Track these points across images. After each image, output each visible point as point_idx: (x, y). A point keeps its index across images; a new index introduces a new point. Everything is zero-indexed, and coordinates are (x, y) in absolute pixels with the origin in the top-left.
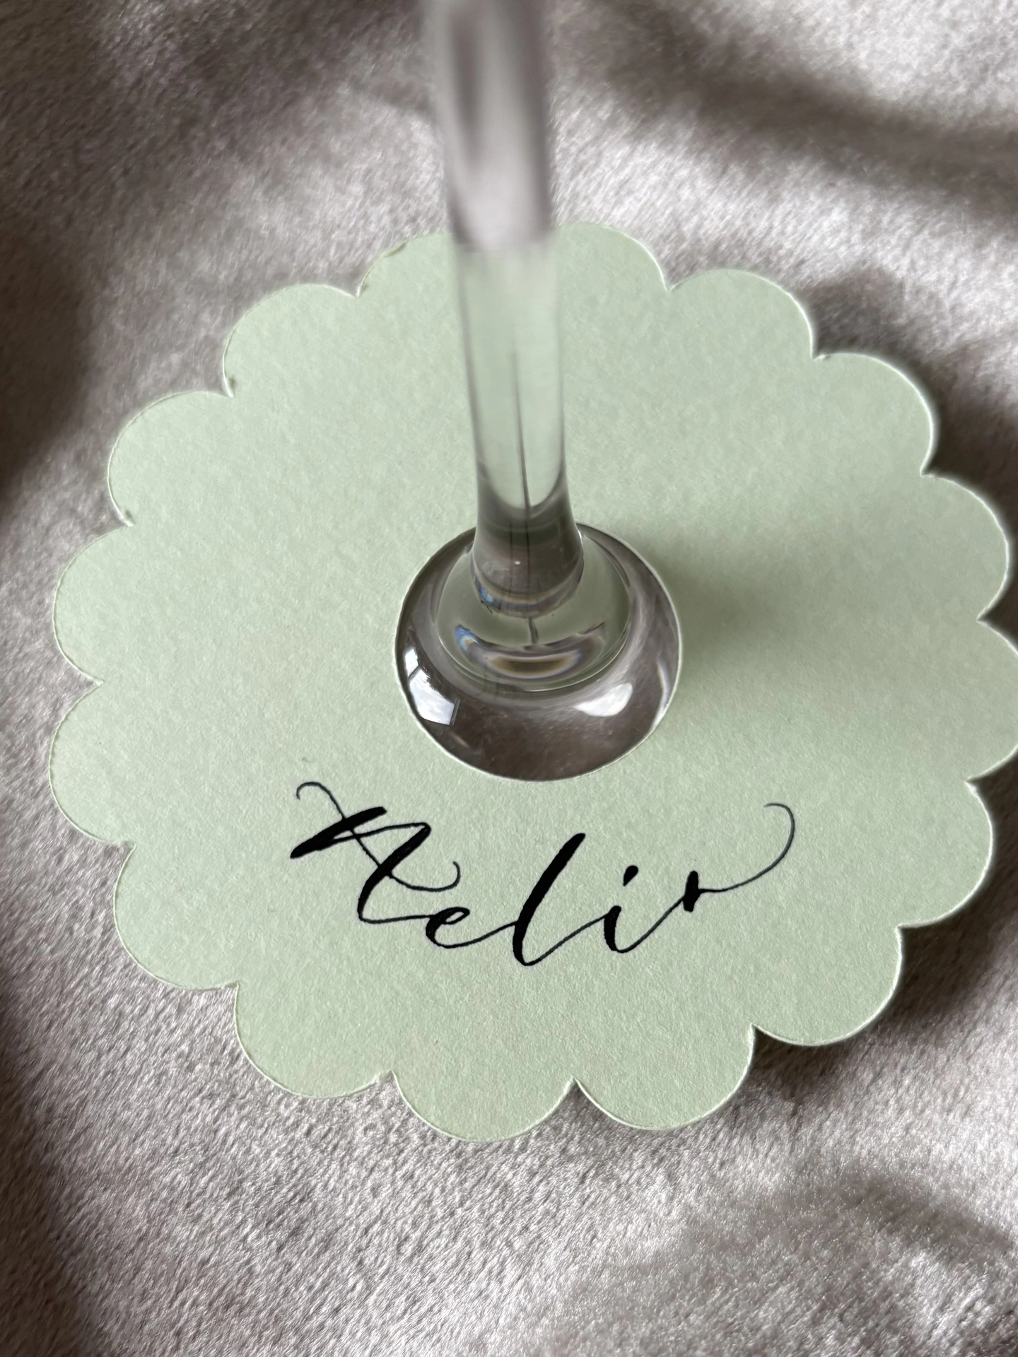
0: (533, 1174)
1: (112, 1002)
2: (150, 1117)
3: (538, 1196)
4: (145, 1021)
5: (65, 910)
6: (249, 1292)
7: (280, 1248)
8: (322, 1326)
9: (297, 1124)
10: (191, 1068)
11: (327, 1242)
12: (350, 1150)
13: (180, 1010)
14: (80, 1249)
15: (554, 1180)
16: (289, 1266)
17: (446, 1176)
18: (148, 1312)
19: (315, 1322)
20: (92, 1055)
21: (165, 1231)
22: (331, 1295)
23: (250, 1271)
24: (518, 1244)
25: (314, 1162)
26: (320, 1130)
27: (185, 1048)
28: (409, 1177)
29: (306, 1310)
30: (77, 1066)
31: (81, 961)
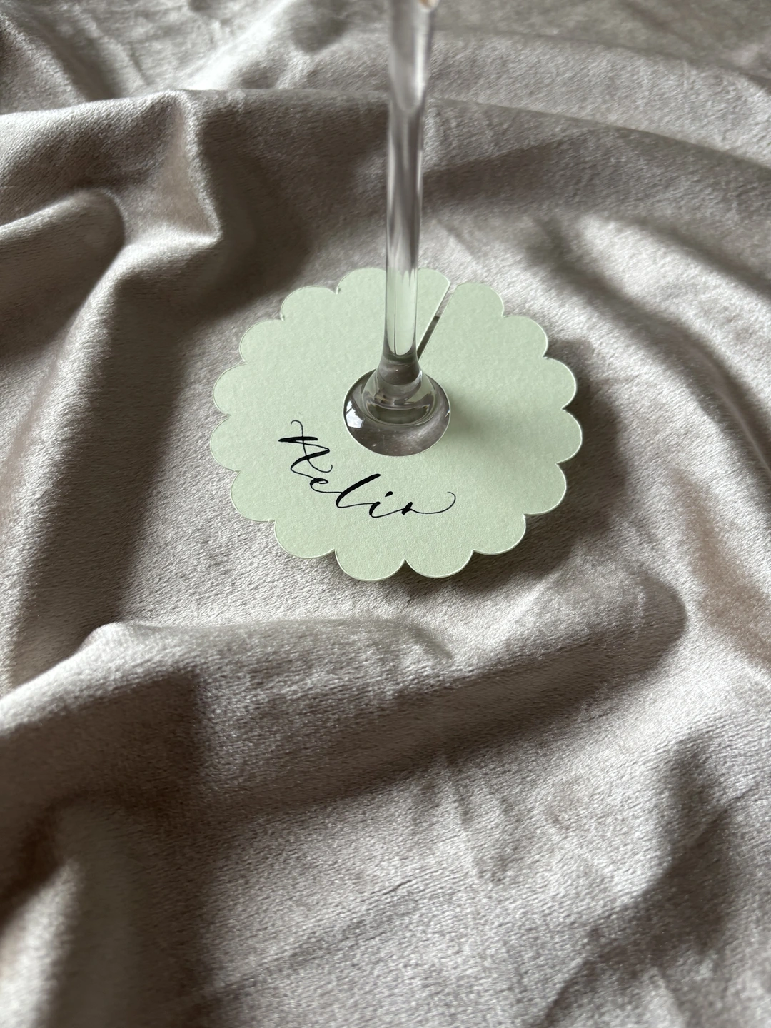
0: (307, 582)
1: (198, 469)
2: (191, 508)
3: (305, 590)
4: (206, 479)
5: (200, 434)
6: (191, 576)
7: (209, 566)
8: (209, 597)
9: (237, 531)
10: (213, 499)
11: (226, 572)
12: (250, 548)
13: (219, 481)
14: (144, 539)
15: (313, 587)
16: (209, 573)
17: (277, 570)
18: (155, 567)
19: (207, 595)
20: (182, 482)
21: (174, 545)
22: (217, 589)
23: (195, 569)
24: (290, 601)
25: (236, 545)
26: (244, 537)
27: (214, 492)
28: (264, 564)
29: (207, 590)
30: (176, 483)
31: (195, 452)
